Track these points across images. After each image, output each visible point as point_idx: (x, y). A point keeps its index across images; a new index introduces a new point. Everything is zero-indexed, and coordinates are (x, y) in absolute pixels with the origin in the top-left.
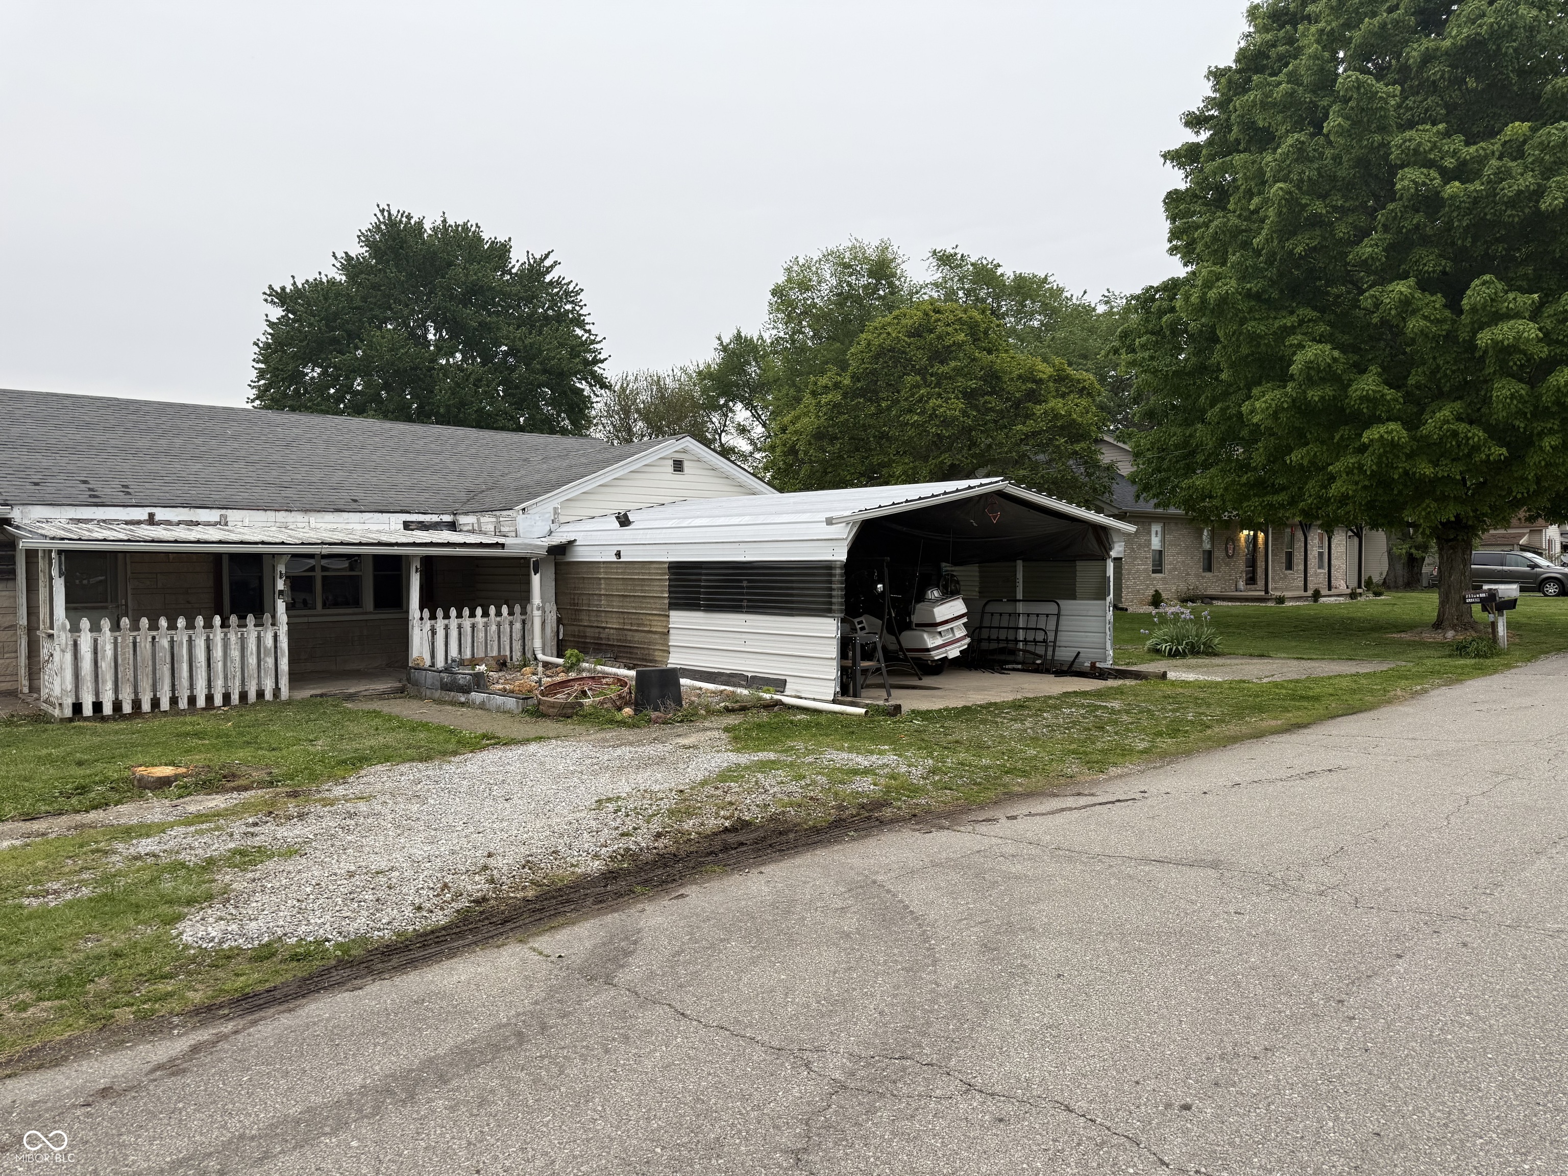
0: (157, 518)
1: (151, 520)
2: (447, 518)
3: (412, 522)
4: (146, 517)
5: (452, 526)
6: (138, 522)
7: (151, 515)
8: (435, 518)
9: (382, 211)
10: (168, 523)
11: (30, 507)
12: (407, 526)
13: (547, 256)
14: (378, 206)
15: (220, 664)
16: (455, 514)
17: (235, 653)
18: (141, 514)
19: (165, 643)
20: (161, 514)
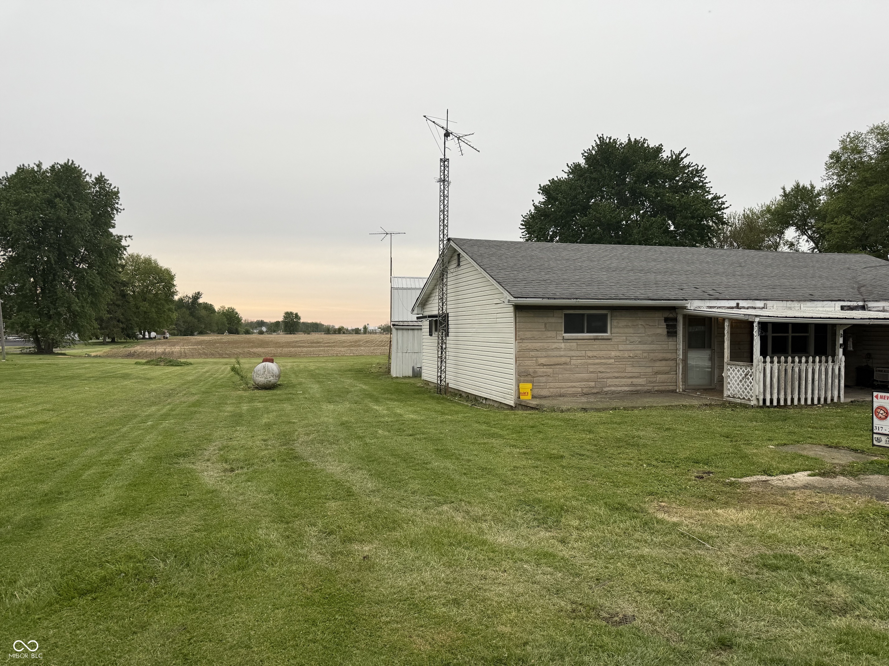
0: (740, 305)
1: (738, 307)
2: (861, 304)
3: (845, 306)
4: (735, 305)
5: (863, 308)
6: (732, 308)
7: (738, 304)
8: (855, 304)
9: (599, 138)
10: (744, 308)
11: (694, 301)
12: (842, 308)
13: (682, 151)
14: (598, 136)
15: (817, 382)
16: (865, 301)
17: (823, 377)
18: (733, 303)
19: (797, 370)
20: (742, 303)
